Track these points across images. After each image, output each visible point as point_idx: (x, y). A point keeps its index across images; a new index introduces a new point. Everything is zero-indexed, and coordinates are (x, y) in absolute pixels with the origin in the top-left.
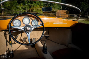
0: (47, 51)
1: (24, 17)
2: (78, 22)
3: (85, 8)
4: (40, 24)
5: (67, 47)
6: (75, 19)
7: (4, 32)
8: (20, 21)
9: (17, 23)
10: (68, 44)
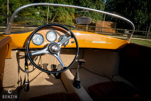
0: (80, 85)
1: (48, 30)
2: (129, 42)
3: (142, 20)
4: (72, 42)
5: (111, 80)
6: (125, 37)
7: (17, 51)
8: (42, 36)
9: (38, 39)
10: (113, 76)
